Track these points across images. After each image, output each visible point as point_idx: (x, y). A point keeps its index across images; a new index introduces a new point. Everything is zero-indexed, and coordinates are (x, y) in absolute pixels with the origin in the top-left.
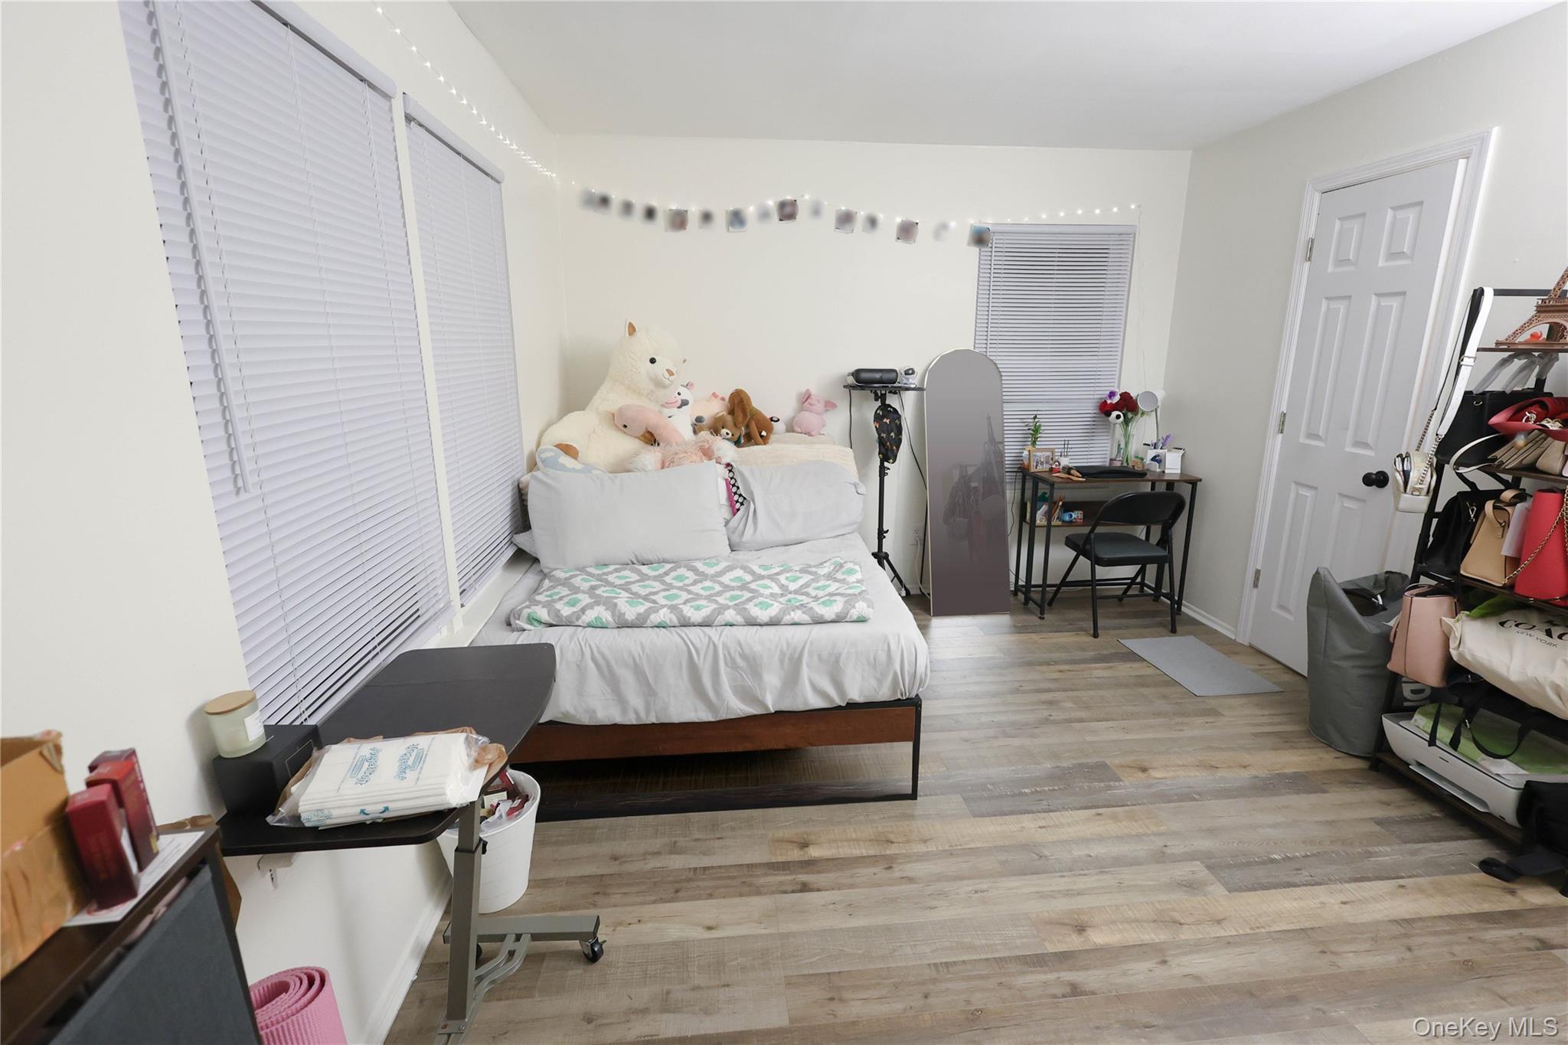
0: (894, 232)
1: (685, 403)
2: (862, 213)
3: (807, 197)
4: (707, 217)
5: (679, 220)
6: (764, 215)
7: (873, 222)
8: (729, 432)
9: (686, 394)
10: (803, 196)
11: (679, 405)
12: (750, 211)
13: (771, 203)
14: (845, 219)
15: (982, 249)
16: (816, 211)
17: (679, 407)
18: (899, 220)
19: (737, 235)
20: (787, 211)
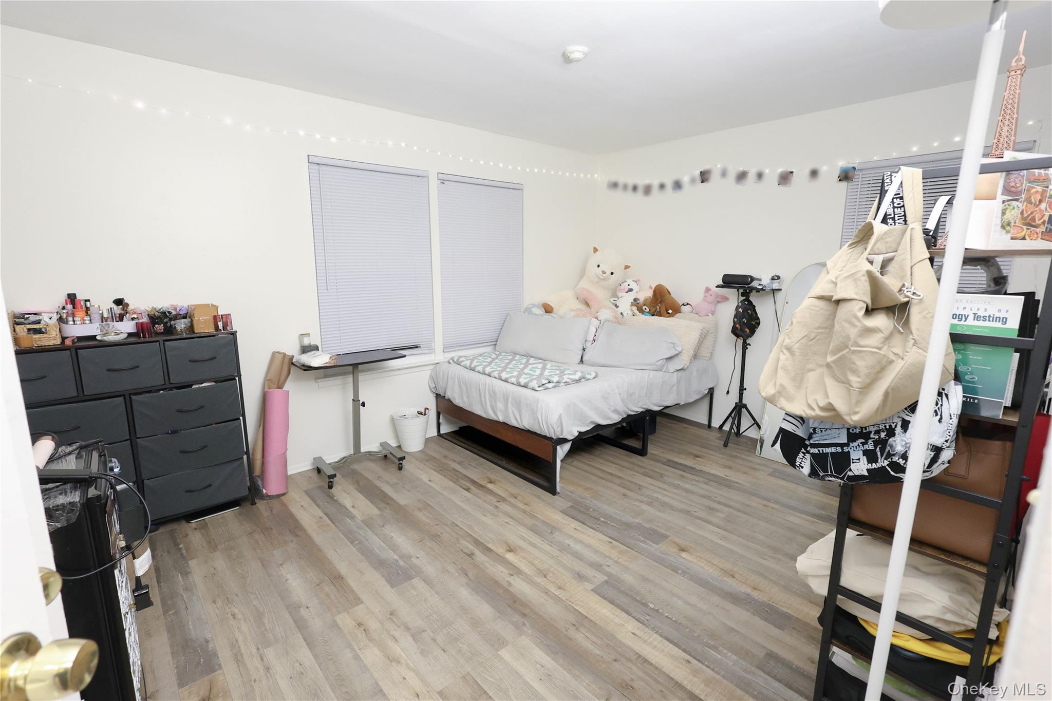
0: (775, 179)
1: (631, 290)
2: (753, 170)
3: (719, 166)
4: (662, 186)
5: (648, 190)
6: (693, 181)
7: (760, 176)
8: (646, 308)
9: (633, 285)
10: (716, 165)
11: (626, 291)
12: (685, 180)
13: (697, 173)
14: (742, 176)
15: (850, 184)
16: (724, 174)
17: (627, 292)
18: (780, 170)
19: (679, 194)
20: (704, 177)
